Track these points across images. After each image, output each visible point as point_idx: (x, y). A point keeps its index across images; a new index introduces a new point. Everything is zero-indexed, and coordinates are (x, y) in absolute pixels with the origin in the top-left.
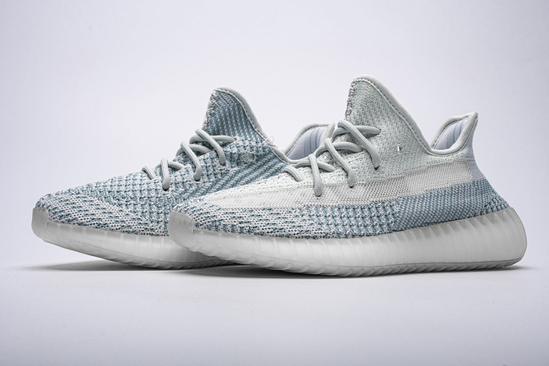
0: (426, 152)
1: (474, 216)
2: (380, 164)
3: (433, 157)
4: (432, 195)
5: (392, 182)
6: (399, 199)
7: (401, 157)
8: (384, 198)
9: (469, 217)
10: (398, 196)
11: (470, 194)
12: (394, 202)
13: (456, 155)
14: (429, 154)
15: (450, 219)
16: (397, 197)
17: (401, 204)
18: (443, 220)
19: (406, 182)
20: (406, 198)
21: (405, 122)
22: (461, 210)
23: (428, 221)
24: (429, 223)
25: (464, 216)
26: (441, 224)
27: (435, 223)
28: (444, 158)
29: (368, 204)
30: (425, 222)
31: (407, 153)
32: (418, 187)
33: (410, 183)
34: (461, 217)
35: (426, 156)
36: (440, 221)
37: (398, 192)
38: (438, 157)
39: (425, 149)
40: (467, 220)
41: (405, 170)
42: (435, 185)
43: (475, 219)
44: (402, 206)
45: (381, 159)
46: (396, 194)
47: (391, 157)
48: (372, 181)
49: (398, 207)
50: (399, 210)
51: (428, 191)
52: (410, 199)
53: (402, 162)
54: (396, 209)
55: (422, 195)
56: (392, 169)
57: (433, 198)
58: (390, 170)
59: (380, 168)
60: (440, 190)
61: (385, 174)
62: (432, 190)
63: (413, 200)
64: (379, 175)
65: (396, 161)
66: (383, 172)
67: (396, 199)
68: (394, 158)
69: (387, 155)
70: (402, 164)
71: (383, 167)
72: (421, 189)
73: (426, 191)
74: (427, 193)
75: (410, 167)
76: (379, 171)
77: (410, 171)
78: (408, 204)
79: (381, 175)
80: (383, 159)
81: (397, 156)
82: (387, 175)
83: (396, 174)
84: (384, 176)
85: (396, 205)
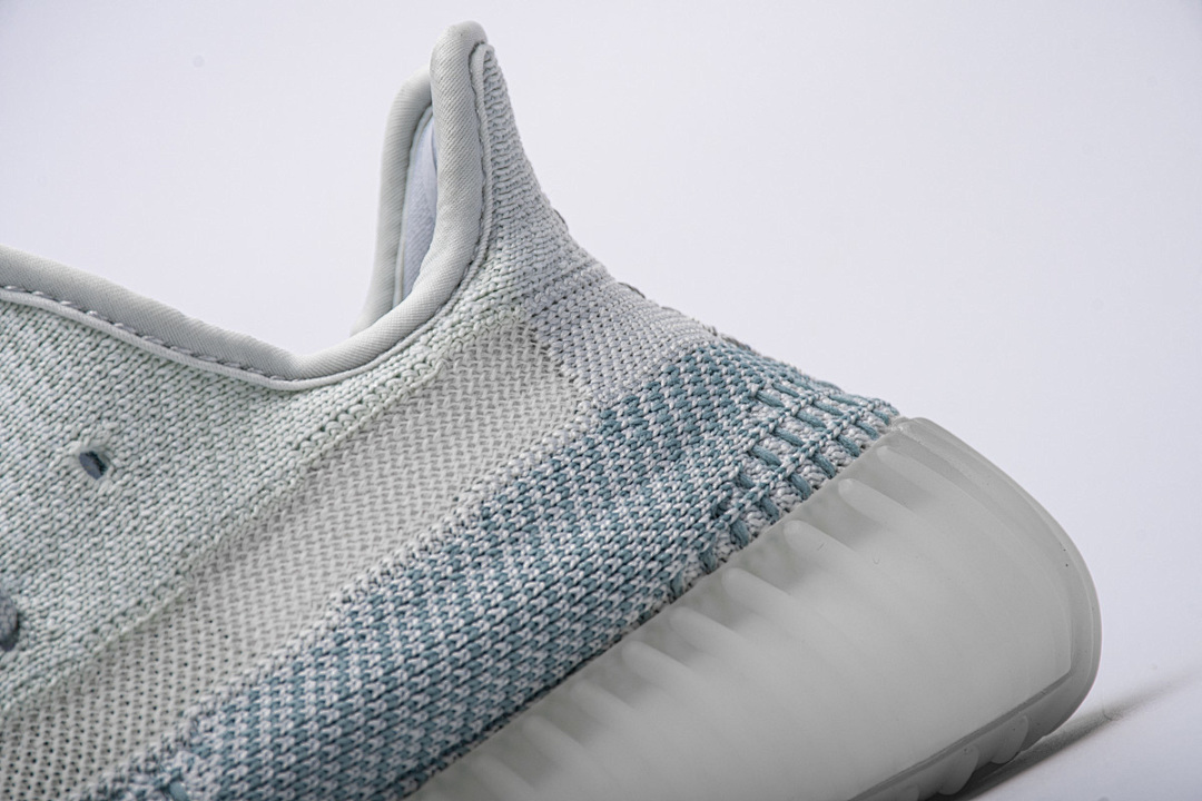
0: (268, 393)
1: (673, 596)
2: (23, 602)
3: (317, 398)
4: (375, 610)
5: (130, 659)
6: (204, 723)
7: (131, 500)
8: (108, 774)
9: (642, 619)
10: (194, 710)
11: (601, 478)
12: (179, 761)
13: (447, 322)
14: (292, 393)
15: (537, 686)
16: (185, 724)
17: (218, 745)
18: (495, 713)
19: (213, 614)
20: (243, 701)
21: (51, 314)
22: (580, 610)
23: (411, 764)
24: (422, 768)
25: (612, 632)
26: (493, 736)
27: (461, 749)
28: (383, 374)
30: (391, 776)
31: (153, 456)
32: (295, 606)
33: (240, 606)
34: (595, 645)
35: (280, 411)
36: (477, 726)
37: (186, 695)
38: (347, 384)
39: (254, 377)
40: (635, 649)
41: (183, 555)
42: (385, 544)
43: (681, 616)
44: (230, 756)
45: (12, 576)
46: (175, 713)
47: (64, 532)
48: (10, 718)
49: (208, 770)
50: (217, 788)
51: (353, 597)
52: (267, 689)
53: (147, 517)
54: (201, 786)
55: (331, 633)
56: (101, 588)
57: (395, 621)
58: (92, 597)
59: (26, 624)
60: (425, 555)
61: (69, 639)
62: (379, 580)
63: (282, 689)
64: (41, 660)
65: (107, 538)
66: (53, 633)
67: (186, 737)
68: (91, 525)
69: (37, 533)
70: (150, 532)
71: (41, 608)
72: (315, 605)
73: (344, 602)
74: (355, 608)
75: (208, 519)
76: (32, 642)
77: (210, 544)
78: (265, 725)
79: (53, 654)
80: (26, 566)
81: (100, 507)
82: (86, 639)
83: (139, 603)
84: (70, 654)
85: (195, 767)
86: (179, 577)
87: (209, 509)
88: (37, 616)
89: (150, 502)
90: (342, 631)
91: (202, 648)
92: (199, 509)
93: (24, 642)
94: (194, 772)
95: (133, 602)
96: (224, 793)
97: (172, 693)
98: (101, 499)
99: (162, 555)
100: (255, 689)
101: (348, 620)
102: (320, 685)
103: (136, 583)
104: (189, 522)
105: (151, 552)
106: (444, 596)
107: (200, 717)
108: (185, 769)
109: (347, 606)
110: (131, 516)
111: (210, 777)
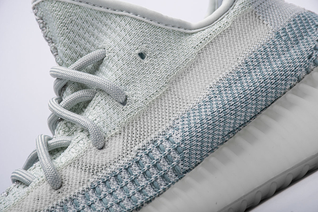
0: (186, 34)
1: (299, 80)
2: (127, 93)
3: (199, 34)
4: (219, 90)
5: (156, 106)
6: (176, 121)
7: (152, 64)
8: (153, 136)
9: (291, 88)
10: (173, 118)
11: (277, 51)
12: (171, 131)
13: (232, 12)
14: (192, 34)
15: (263, 107)
16: (171, 122)
17: (180, 127)
18: (253, 115)
19: (176, 93)
20: (186, 115)
21: (128, 17)
22: (274, 86)
23: (231, 129)
24: (234, 130)
25: (283, 91)
26: (253, 121)
27: (244, 125)
28: (216, 27)
29: (134, 156)
30: (226, 133)
31: (157, 53)
32: (197, 90)
33: (183, 91)
34: (278, 95)
35: (189, 39)
36: (248, 119)
37: (171, 115)
38: (206, 30)
39: (182, 30)
40: (289, 95)
41: (167, 78)
42: (220, 72)
43: (301, 86)
44: (184, 130)
45: (124, 86)
46: (169, 119)
47: (136, 74)
48: (126, 123)
49: (179, 134)
50: (181, 138)
51: (213, 87)
52: (192, 112)
53: (157, 69)
54: (177, 138)
55: (207, 96)
56: (147, 88)
57: (224, 92)
58: (145, 91)
59: (128, 98)
60: (231, 74)
61: (140, 102)
62: (219, 82)
63: (196, 112)
64: (133, 107)
65: (147, 75)
66: (135, 100)
67: (172, 125)
68: (142, 72)
69: (129, 75)
70: (158, 73)
71: (132, 94)
72: (203, 89)
73: (210, 88)
74: (213, 89)
75: (172, 68)
76: (130, 103)
77: (174, 75)
78: (192, 121)
79: (136, 106)
80: (127, 83)
81: (145, 67)
82: (144, 101)
83: (157, 91)
84: (140, 106)
85: (175, 133)
86: (167, 84)
87: (173, 66)
88: (131, 96)
89: (157, 65)
90: (210, 96)
91: (174, 102)
92: (170, 66)
93: (128, 103)
94: (175, 134)
95: (155, 91)
96: (183, 139)
97: (167, 114)
98: (145, 65)
99: (162, 78)
100: (188, 112)
101: (212, 93)
102: (206, 110)
103: (155, 86)
104: (168, 69)
105: (159, 78)
106: (237, 85)
107: (175, 120)
108: (172, 134)
109: (211, 89)
110: (153, 69)
111: (179, 135)
